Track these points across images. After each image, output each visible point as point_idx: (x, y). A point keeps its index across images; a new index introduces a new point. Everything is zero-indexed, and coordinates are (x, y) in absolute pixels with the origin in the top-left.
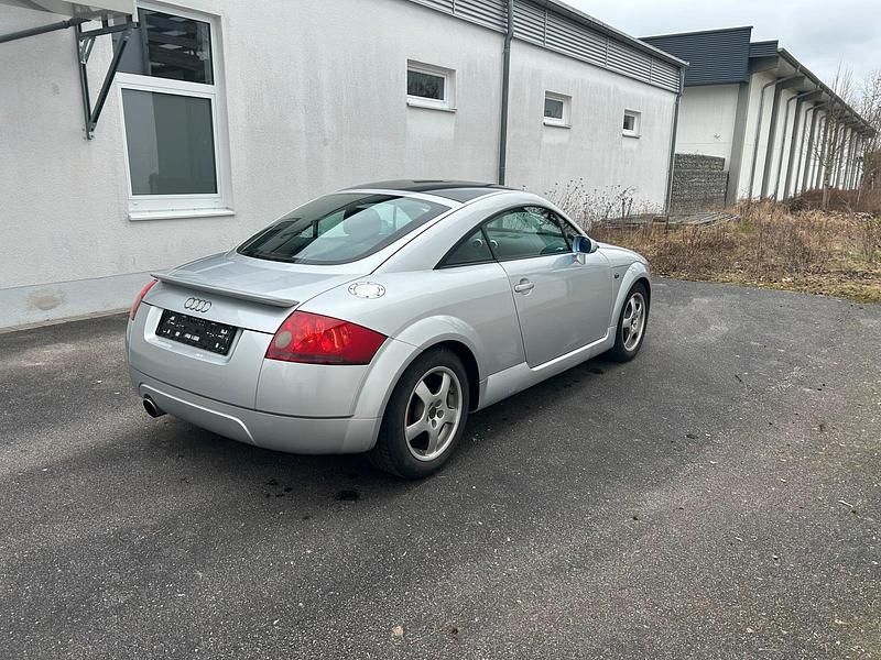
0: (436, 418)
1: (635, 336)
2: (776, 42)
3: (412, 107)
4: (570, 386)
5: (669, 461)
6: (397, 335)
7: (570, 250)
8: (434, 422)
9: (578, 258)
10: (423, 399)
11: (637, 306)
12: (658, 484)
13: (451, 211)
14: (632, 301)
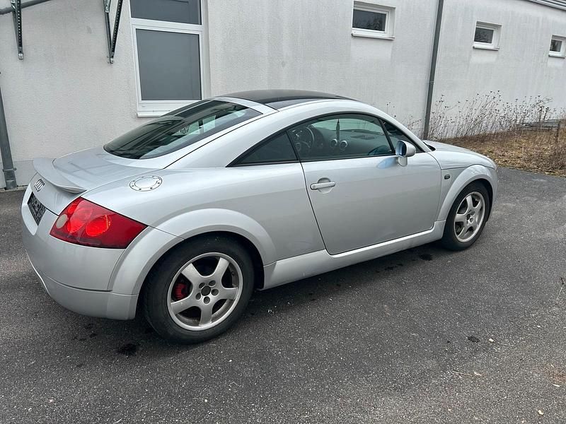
0: (210, 296)
1: (471, 229)
3: (356, 37)
4: (392, 268)
5: (431, 364)
6: (158, 225)
7: (393, 153)
8: (207, 300)
9: (399, 160)
10: (190, 280)
11: (475, 203)
12: (400, 390)
13: (262, 116)
14: (469, 199)
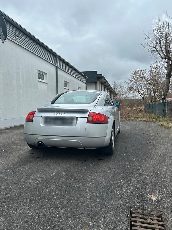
2: (102, 74)
3: (39, 81)
6: (110, 118)
